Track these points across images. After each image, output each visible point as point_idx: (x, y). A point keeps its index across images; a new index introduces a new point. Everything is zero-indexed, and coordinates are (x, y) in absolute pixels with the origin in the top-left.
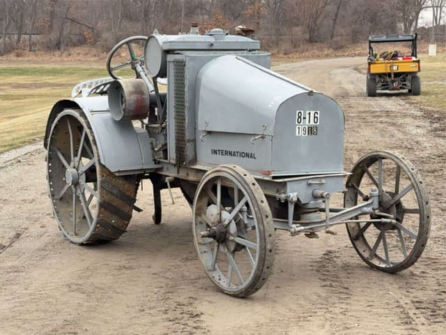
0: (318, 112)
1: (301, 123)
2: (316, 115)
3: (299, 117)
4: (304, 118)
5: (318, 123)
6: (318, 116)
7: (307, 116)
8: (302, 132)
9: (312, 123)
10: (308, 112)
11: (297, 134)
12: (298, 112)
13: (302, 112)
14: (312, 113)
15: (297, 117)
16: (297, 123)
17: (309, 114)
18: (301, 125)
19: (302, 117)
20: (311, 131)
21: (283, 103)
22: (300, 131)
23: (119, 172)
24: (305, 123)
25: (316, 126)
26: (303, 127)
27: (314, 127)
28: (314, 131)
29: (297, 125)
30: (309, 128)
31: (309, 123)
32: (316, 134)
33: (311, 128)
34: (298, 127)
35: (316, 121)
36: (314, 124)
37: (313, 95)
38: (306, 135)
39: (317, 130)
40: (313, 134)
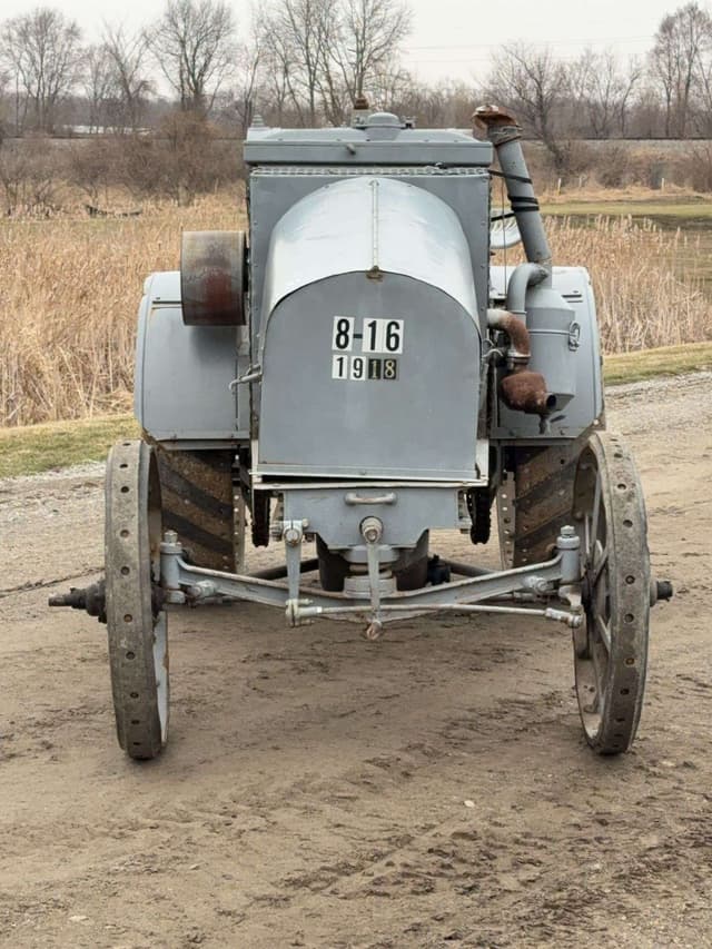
0: (401, 323)
1: (349, 348)
2: (393, 330)
3: (341, 333)
4: (358, 336)
5: (399, 351)
6: (400, 332)
7: (367, 332)
8: (349, 372)
9: (381, 348)
10: (368, 321)
11: (335, 374)
12: (337, 319)
13: (351, 320)
14: (382, 325)
15: (336, 332)
16: (335, 347)
17: (373, 325)
18: (346, 353)
19: (350, 334)
20: (377, 368)
21: (289, 295)
22: (344, 368)
23: (174, 441)
24: (358, 349)
25: (394, 358)
26: (353, 358)
27: (386, 361)
28: (385, 368)
29: (335, 352)
30: (371, 361)
31: (373, 348)
32: (394, 378)
33: (379, 362)
34: (339, 357)
35: (393, 345)
36: (386, 351)
37: (379, 278)
38: (364, 377)
39: (394, 368)
40: (385, 378)
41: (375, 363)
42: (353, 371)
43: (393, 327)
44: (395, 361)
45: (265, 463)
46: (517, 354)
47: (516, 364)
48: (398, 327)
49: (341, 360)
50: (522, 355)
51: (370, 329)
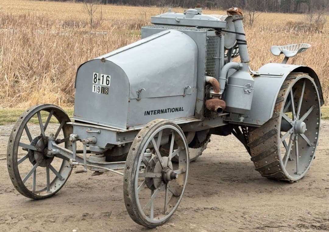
0: (110, 76)
1: (97, 83)
2: (108, 79)
3: (95, 78)
4: (99, 79)
5: (109, 85)
6: (109, 79)
7: (101, 78)
9: (105, 84)
10: (102, 75)
11: (93, 91)
12: (94, 73)
13: (98, 74)
14: (105, 76)
15: (94, 78)
16: (93, 82)
17: (103, 76)
19: (97, 78)
20: (104, 90)
21: (82, 65)
22: (95, 89)
24: (99, 83)
25: (107, 87)
26: (98, 86)
27: (106, 88)
28: (105, 91)
29: (93, 84)
30: (102, 88)
31: (103, 84)
32: (107, 94)
33: (104, 88)
34: (94, 85)
35: (108, 83)
36: (106, 85)
37: (105, 61)
38: (100, 93)
39: (108, 91)
40: (105, 93)
41: (103, 88)
42: (97, 90)
43: (108, 77)
44: (108, 88)
45: (75, 116)
46: (213, 93)
47: (212, 96)
48: (109, 78)
49: (95, 86)
50: (215, 93)
51: (102, 77)
